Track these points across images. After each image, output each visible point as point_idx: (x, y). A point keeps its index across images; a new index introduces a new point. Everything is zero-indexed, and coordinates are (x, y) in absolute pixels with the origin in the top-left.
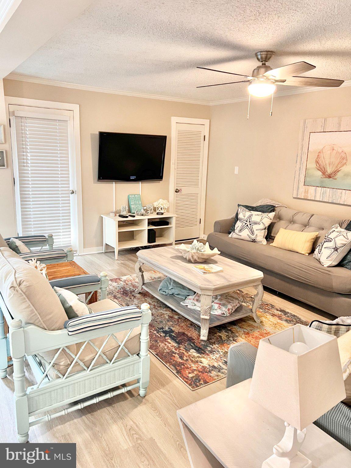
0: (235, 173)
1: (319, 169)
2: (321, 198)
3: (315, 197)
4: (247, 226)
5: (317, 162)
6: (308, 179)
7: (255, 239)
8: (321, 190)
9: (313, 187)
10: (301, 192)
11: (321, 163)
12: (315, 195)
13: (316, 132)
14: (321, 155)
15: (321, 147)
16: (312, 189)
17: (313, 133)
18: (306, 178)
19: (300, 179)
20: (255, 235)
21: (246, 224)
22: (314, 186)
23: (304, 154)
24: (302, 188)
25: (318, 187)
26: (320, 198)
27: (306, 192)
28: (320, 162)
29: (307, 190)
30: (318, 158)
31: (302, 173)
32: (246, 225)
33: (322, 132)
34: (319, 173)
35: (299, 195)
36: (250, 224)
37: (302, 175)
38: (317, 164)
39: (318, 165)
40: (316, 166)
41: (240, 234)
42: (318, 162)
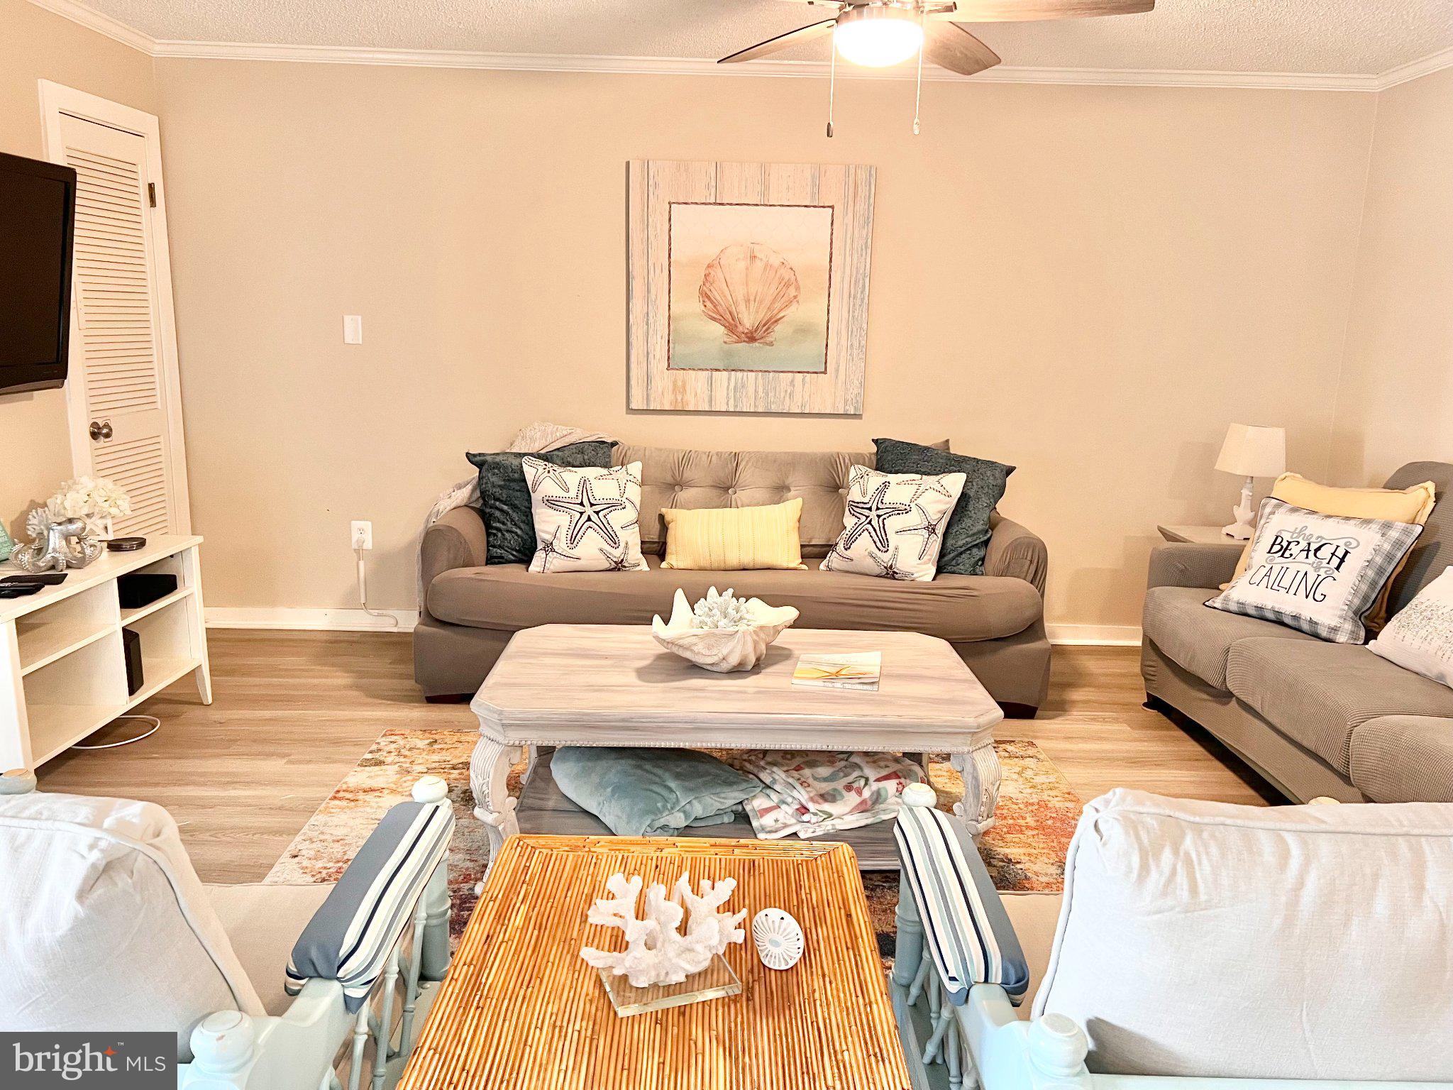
0: (348, 340)
1: (714, 315)
2: (732, 402)
3: (710, 401)
4: (589, 519)
5: (705, 296)
6: (678, 349)
7: (622, 560)
8: (729, 379)
9: (700, 372)
10: (660, 391)
11: (719, 298)
12: (711, 397)
13: (690, 201)
14: (717, 274)
15: (711, 251)
16: (697, 381)
17: (679, 204)
18: (671, 345)
19: (651, 349)
20: (622, 545)
21: (582, 513)
22: (702, 370)
23: (658, 271)
24: (663, 380)
25: (717, 370)
26: (728, 404)
27: (679, 389)
28: (716, 295)
29: (680, 383)
30: (708, 285)
31: (656, 332)
32: (585, 517)
33: (710, 204)
34: (718, 330)
35: (652, 399)
36: (597, 513)
37: (659, 337)
38: (706, 300)
39: (708, 304)
40: (703, 307)
41: (575, 553)
42: (708, 297)
